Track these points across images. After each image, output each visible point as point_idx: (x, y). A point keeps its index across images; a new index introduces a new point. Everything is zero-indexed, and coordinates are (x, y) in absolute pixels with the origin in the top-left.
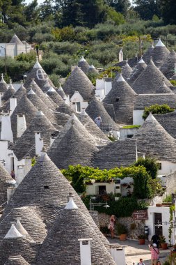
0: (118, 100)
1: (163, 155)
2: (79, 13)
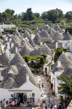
0: (37, 39)
1: (48, 53)
2: (27, 17)
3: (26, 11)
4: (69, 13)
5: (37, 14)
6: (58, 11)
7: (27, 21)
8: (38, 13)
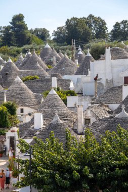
0: (7, 74)
1: (25, 103)
2: (13, 38)
3: (11, 23)
4: (122, 26)
5: (43, 33)
6: (94, 22)
7: (11, 47)
8: (44, 30)
